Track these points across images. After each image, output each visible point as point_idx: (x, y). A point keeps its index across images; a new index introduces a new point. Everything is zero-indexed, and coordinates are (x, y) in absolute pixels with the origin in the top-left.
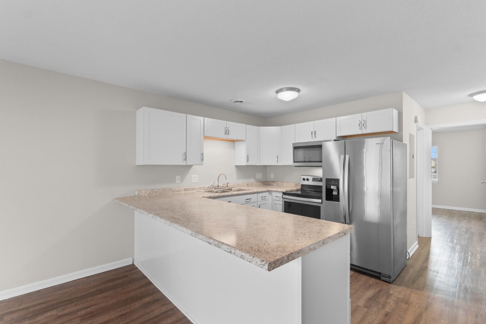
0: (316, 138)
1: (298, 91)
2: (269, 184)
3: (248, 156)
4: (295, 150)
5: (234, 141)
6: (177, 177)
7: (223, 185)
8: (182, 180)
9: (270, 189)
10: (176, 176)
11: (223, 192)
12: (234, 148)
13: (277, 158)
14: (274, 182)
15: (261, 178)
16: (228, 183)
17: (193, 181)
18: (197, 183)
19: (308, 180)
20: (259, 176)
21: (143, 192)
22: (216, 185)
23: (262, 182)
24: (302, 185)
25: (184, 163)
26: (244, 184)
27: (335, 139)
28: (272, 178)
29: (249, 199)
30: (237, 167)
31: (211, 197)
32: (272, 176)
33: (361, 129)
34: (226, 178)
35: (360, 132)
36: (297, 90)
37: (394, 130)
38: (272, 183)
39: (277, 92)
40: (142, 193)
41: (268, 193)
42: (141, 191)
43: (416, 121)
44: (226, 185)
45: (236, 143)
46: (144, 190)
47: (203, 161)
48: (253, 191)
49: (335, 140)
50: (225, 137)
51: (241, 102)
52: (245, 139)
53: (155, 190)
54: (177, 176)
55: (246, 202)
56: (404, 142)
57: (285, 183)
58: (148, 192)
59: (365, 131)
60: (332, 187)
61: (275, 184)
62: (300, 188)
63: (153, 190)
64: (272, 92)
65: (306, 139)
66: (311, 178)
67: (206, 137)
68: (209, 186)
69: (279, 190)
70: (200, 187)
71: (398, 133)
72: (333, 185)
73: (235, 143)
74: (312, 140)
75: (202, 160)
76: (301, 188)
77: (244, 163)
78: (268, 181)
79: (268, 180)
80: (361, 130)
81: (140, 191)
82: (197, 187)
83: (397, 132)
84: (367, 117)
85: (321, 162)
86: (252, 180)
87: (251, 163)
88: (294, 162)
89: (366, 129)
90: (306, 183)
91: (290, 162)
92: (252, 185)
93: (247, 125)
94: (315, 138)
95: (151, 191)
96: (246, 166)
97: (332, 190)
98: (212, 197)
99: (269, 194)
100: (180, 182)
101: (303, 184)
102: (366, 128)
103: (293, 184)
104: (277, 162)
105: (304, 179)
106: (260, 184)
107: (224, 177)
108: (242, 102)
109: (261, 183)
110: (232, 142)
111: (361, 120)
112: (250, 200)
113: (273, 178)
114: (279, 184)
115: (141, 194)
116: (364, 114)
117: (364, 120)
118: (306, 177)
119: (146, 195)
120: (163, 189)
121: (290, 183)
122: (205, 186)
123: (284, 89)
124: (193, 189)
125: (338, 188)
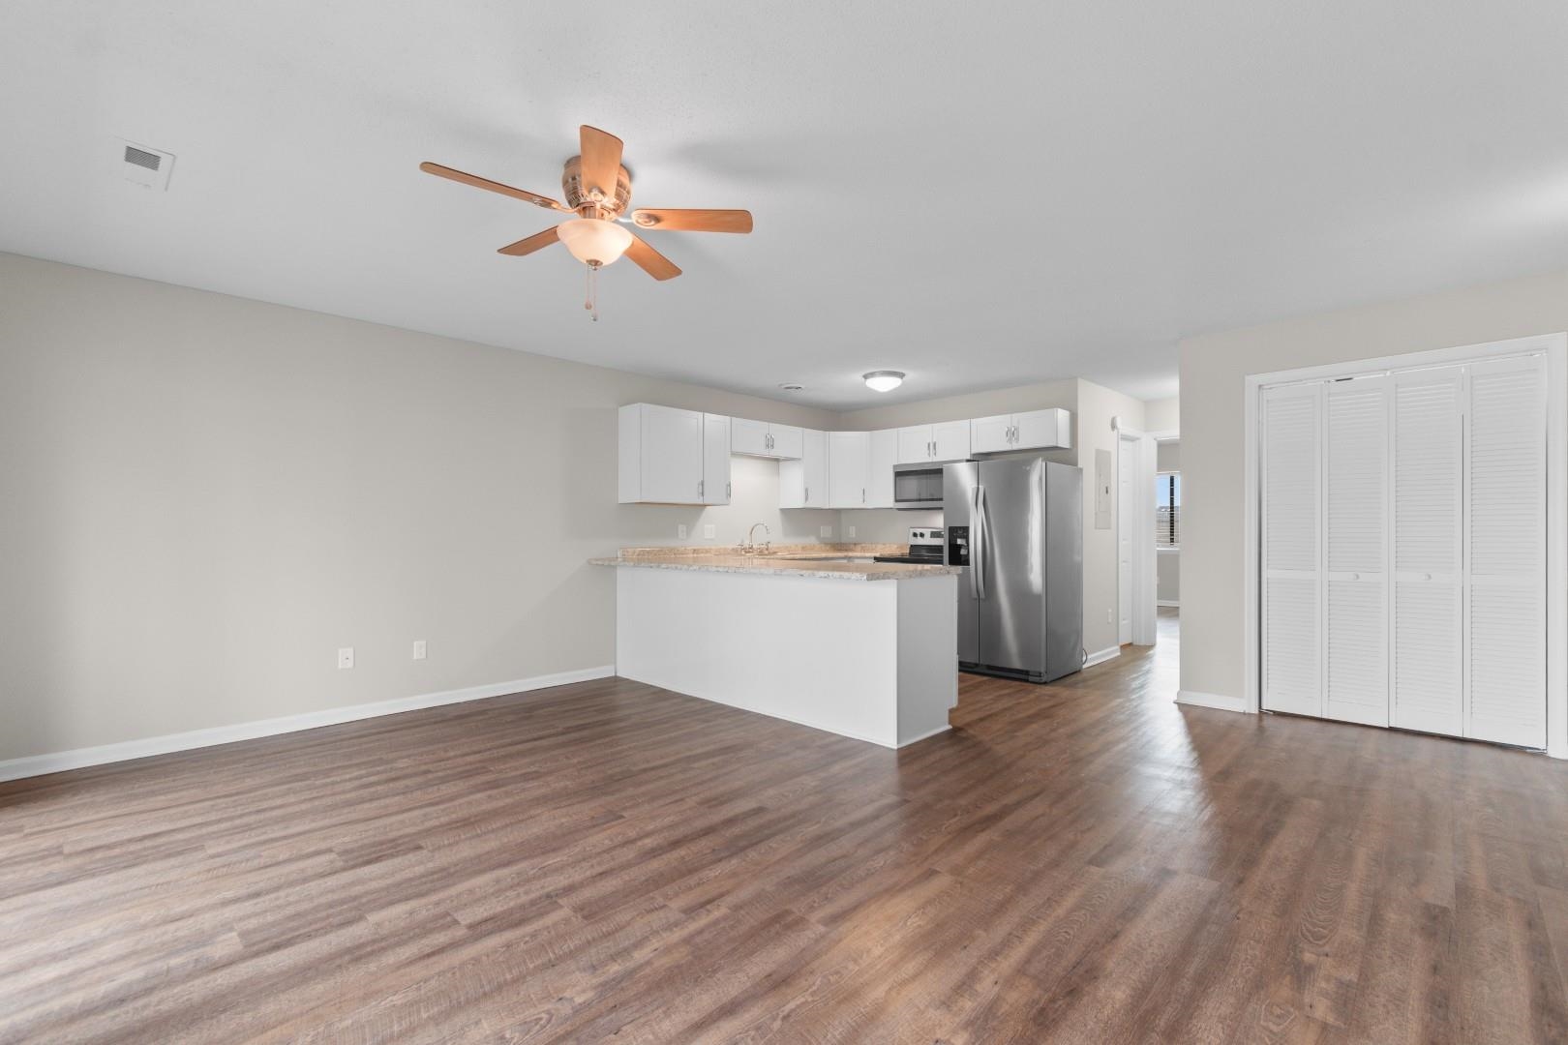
0: (934, 456)
1: (901, 375)
2: (846, 547)
3: (807, 490)
4: (898, 477)
5: (777, 460)
6: (682, 528)
7: (760, 543)
8: (688, 533)
9: (850, 554)
12: (778, 474)
13: (864, 493)
14: (855, 544)
15: (831, 534)
16: (769, 539)
17: (705, 536)
18: (712, 539)
19: (922, 535)
20: (826, 532)
21: (630, 551)
22: (747, 544)
23: (831, 544)
24: (912, 544)
25: (700, 502)
26: (796, 546)
27: (968, 458)
28: (851, 536)
30: (785, 512)
32: (852, 533)
33: (1010, 440)
34: (767, 530)
36: (898, 375)
37: (1062, 445)
38: (852, 546)
39: (866, 377)
42: (627, 550)
43: (1114, 426)
44: (765, 545)
45: (783, 464)
46: (631, 548)
47: (729, 497)
49: (968, 461)
50: (766, 453)
51: (797, 388)
52: (801, 457)
53: (648, 550)
54: (680, 526)
56: (1080, 466)
57: (878, 544)
58: (637, 552)
60: (959, 541)
61: (859, 547)
62: (908, 552)
63: (645, 548)
64: (858, 377)
65: (919, 457)
66: (927, 532)
67: (734, 454)
68: (736, 545)
69: (868, 555)
70: (719, 547)
71: (1069, 450)
72: (960, 537)
73: (780, 463)
74: (929, 460)
75: (727, 495)
76: (910, 553)
77: (799, 503)
78: (844, 541)
79: (844, 539)
80: (1010, 443)
82: (713, 547)
83: (1068, 448)
84: (1018, 420)
86: (812, 540)
87: (811, 504)
88: (897, 501)
89: (1017, 442)
90: (920, 541)
91: (888, 501)
92: (812, 548)
93: (805, 429)
95: (641, 550)
96: (803, 509)
97: (960, 547)
100: (685, 537)
102: (1017, 439)
103: (895, 543)
104: (862, 501)
105: (915, 535)
106: (828, 547)
107: (765, 530)
108: (801, 388)
109: (830, 546)
110: (775, 463)
111: (1010, 426)
113: (854, 536)
114: (866, 546)
115: (627, 554)
116: (1016, 416)
117: (1014, 426)
118: (918, 531)
119: (634, 557)
120: (659, 547)
121: (888, 543)
122: (728, 546)
123: (879, 374)
124: (707, 551)
125: (968, 542)
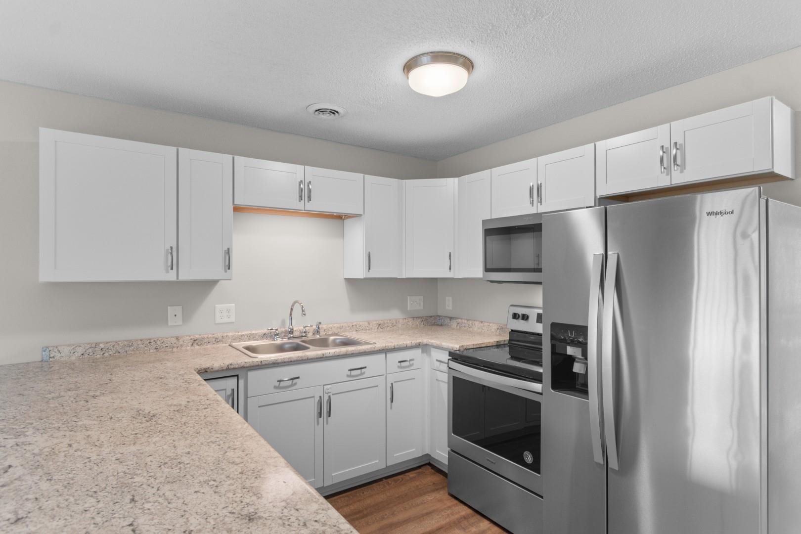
0: (541, 204)
1: (468, 64)
2: (440, 324)
3: (369, 256)
4: (487, 237)
5: (340, 217)
6: (173, 311)
7: (304, 327)
8: (187, 317)
9: (426, 341)
10: (169, 307)
11: (297, 348)
12: (342, 235)
13: (450, 259)
14: (451, 319)
15: (422, 308)
16: (320, 323)
17: (218, 320)
18: (232, 323)
19: (525, 317)
20: (415, 303)
21: (66, 351)
23: (421, 317)
24: (512, 330)
25: (171, 276)
26: (369, 324)
28: (447, 308)
29: (361, 368)
30: (351, 282)
31: (232, 367)
32: (448, 305)
33: (668, 171)
34: (303, 311)
35: (663, 182)
36: (461, 60)
37: (778, 170)
38: (447, 321)
39: (410, 66)
40: (62, 354)
41: (419, 351)
42: (60, 348)
44: (314, 327)
45: (347, 222)
46: (69, 346)
47: (229, 269)
48: (373, 346)
49: (592, 207)
50: (300, 206)
51: (333, 112)
52: (362, 213)
53: (102, 346)
54: (170, 309)
55: (348, 376)
57: (477, 323)
58: (80, 351)
59: (679, 178)
60: (570, 351)
61: (454, 324)
62: (508, 338)
63: (97, 344)
65: (517, 207)
66: (532, 315)
67: (240, 209)
68: (266, 331)
69: (445, 344)
70: (240, 334)
71: (792, 179)
72: (572, 343)
73: (345, 221)
74: (533, 211)
75: (225, 266)
76: (510, 340)
77: (360, 273)
78: (440, 316)
79: (439, 314)
80: (667, 174)
81: (57, 347)
82: (230, 334)
83: (790, 177)
84: (684, 132)
85: (539, 270)
87: (375, 273)
88: (487, 270)
89: (682, 172)
90: (520, 325)
91: (477, 271)
92: (393, 326)
93: (367, 177)
94: (539, 204)
95: (89, 346)
96: (365, 279)
97: (571, 360)
98: (237, 366)
99: (423, 352)
100: (181, 323)
101: (514, 328)
102: (683, 167)
103: (494, 327)
104: (450, 269)
105: (516, 316)
106: (417, 322)
108: (337, 112)
109: (420, 320)
110: (337, 222)
111: (667, 145)
112: (363, 370)
113: (450, 308)
114: (463, 325)
115: (59, 355)
116: (678, 125)
117: (676, 144)
118: (521, 311)
119: (73, 358)
120: (126, 341)
121: (486, 324)
122: (254, 332)
123: (425, 59)
124: (217, 341)
125: (585, 354)
